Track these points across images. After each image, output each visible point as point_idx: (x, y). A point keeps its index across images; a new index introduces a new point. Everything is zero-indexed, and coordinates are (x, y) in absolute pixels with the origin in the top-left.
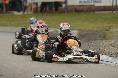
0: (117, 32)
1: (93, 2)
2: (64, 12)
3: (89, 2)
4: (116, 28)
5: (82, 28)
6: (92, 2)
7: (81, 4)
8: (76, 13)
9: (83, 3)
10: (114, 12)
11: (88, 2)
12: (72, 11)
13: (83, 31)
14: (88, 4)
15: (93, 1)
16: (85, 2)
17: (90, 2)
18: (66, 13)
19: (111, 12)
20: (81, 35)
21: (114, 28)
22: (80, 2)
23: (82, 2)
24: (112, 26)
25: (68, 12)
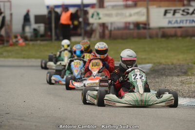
1: (190, 22)
2: (145, 38)
3: (183, 23)
6: (188, 22)
7: (170, 25)
8: (163, 39)
9: (175, 23)
11: (182, 21)
12: (157, 36)
14: (181, 25)
15: (190, 20)
16: (176, 22)
17: (185, 22)
18: (148, 39)
22: (170, 22)
23: (173, 22)
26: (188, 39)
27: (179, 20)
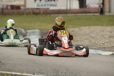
0: (73, 31)
2: (23, 14)
4: (72, 28)
5: (42, 28)
6: (49, 6)
7: (38, 7)
8: (34, 15)
9: (41, 6)
10: (68, 15)
11: (45, 5)
12: (30, 13)
13: (44, 30)
14: (45, 7)
16: (42, 5)
17: (47, 5)
18: (25, 15)
19: (65, 15)
20: (43, 33)
21: (70, 28)
22: (38, 5)
23: (40, 5)
24: (68, 26)
25: (27, 14)
26: (49, 15)
27: (43, 4)
